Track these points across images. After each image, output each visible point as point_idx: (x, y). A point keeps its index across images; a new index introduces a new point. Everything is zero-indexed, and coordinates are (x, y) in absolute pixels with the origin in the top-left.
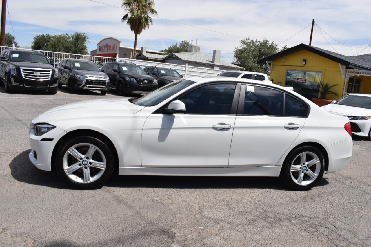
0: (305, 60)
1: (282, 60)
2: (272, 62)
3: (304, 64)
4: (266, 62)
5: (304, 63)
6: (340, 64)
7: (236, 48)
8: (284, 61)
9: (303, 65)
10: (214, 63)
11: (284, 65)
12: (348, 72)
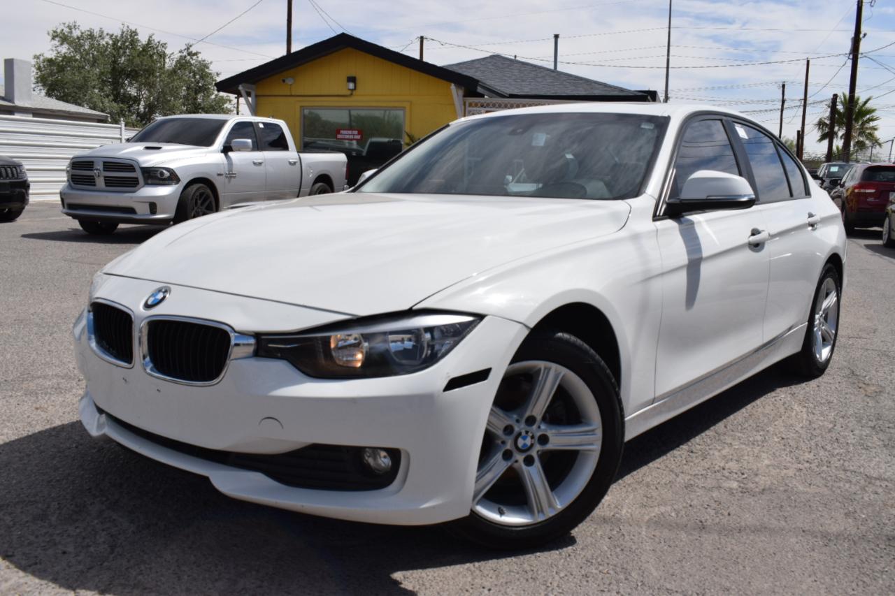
0: (352, 79)
1: (287, 81)
2: (254, 86)
3: (352, 90)
4: (240, 88)
5: (351, 85)
6: (453, 86)
7: (38, 54)
8: (290, 83)
9: (349, 92)
10: (11, 100)
11: (291, 96)
12: (470, 105)
